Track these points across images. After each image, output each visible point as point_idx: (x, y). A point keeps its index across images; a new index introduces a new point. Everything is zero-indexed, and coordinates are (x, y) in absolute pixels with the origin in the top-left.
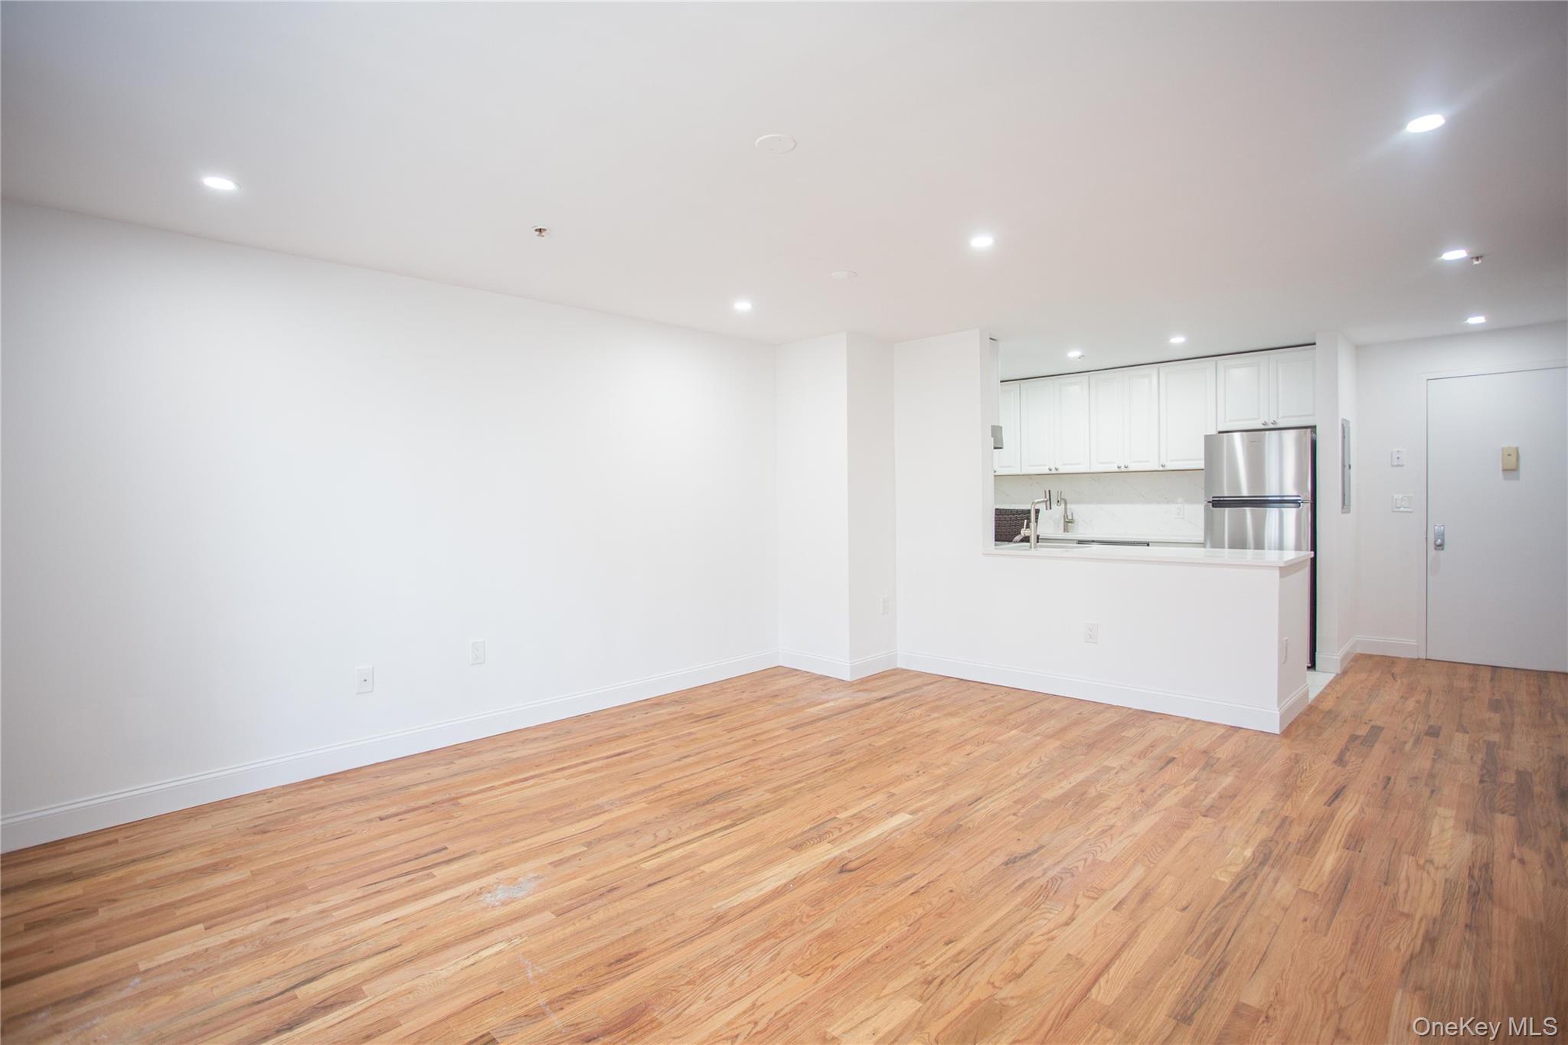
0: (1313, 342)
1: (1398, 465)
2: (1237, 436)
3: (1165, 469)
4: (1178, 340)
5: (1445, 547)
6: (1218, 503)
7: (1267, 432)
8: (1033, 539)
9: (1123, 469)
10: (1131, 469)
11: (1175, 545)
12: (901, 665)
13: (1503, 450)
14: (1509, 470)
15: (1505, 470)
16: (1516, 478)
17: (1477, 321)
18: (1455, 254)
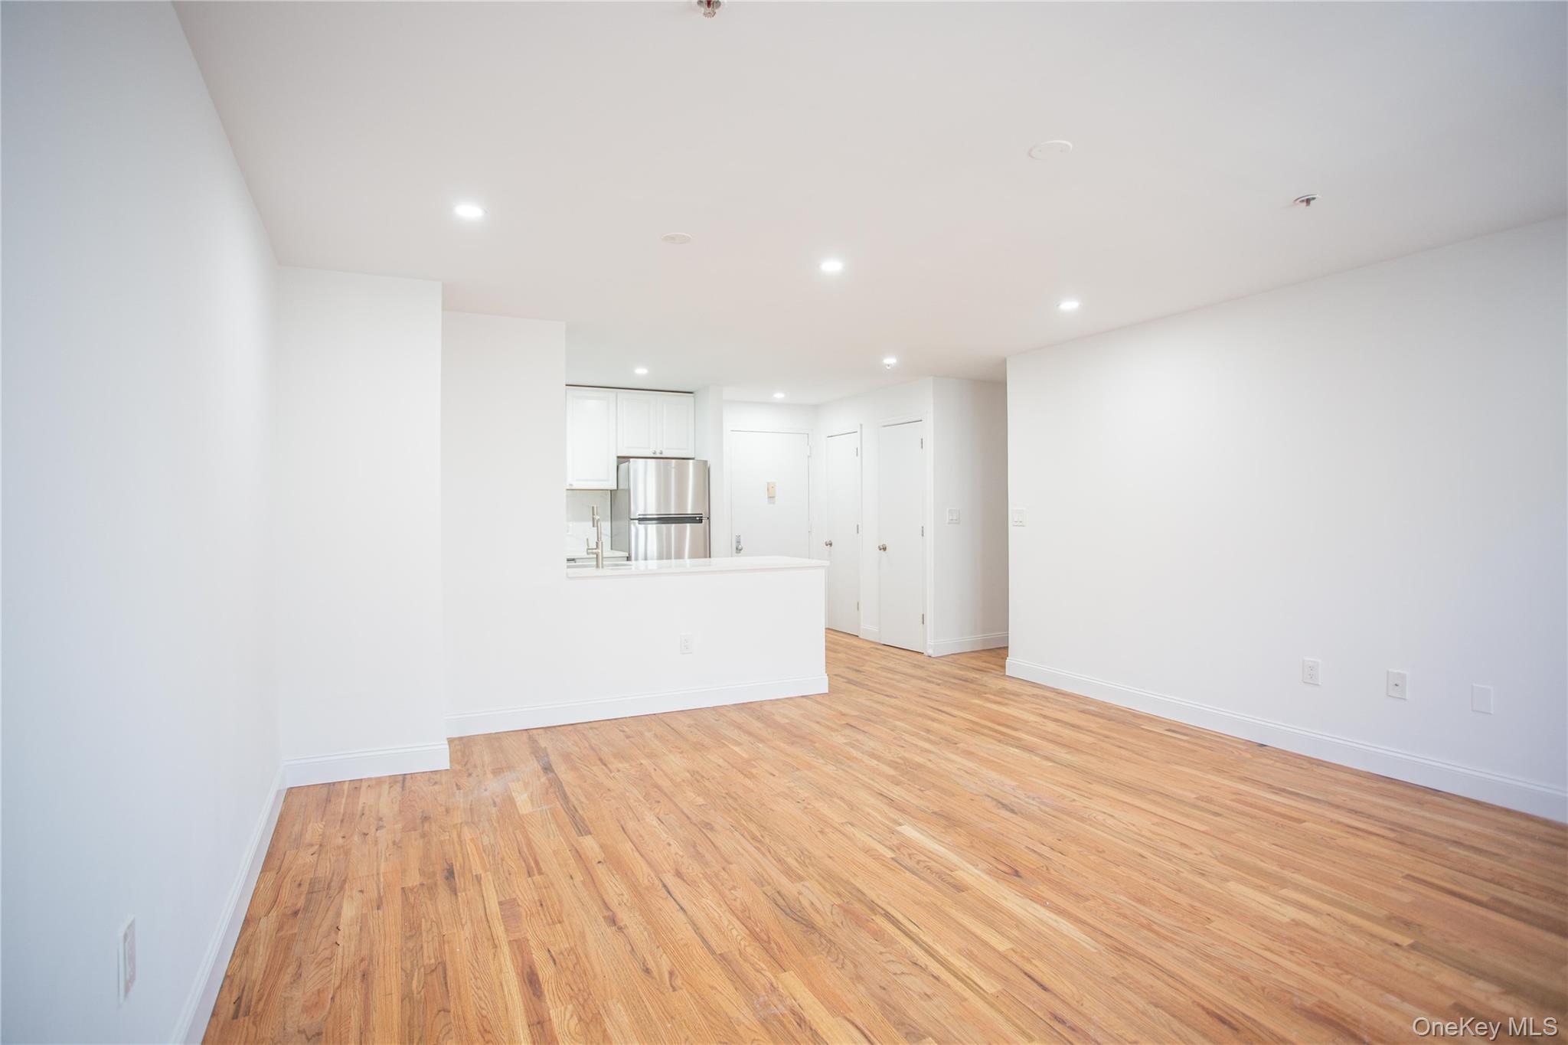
0: (691, 391)
2: (641, 462)
5: (741, 551)
8: (600, 559)
13: (768, 483)
14: (771, 498)
15: (770, 497)
16: (774, 503)
17: (779, 396)
18: (890, 361)
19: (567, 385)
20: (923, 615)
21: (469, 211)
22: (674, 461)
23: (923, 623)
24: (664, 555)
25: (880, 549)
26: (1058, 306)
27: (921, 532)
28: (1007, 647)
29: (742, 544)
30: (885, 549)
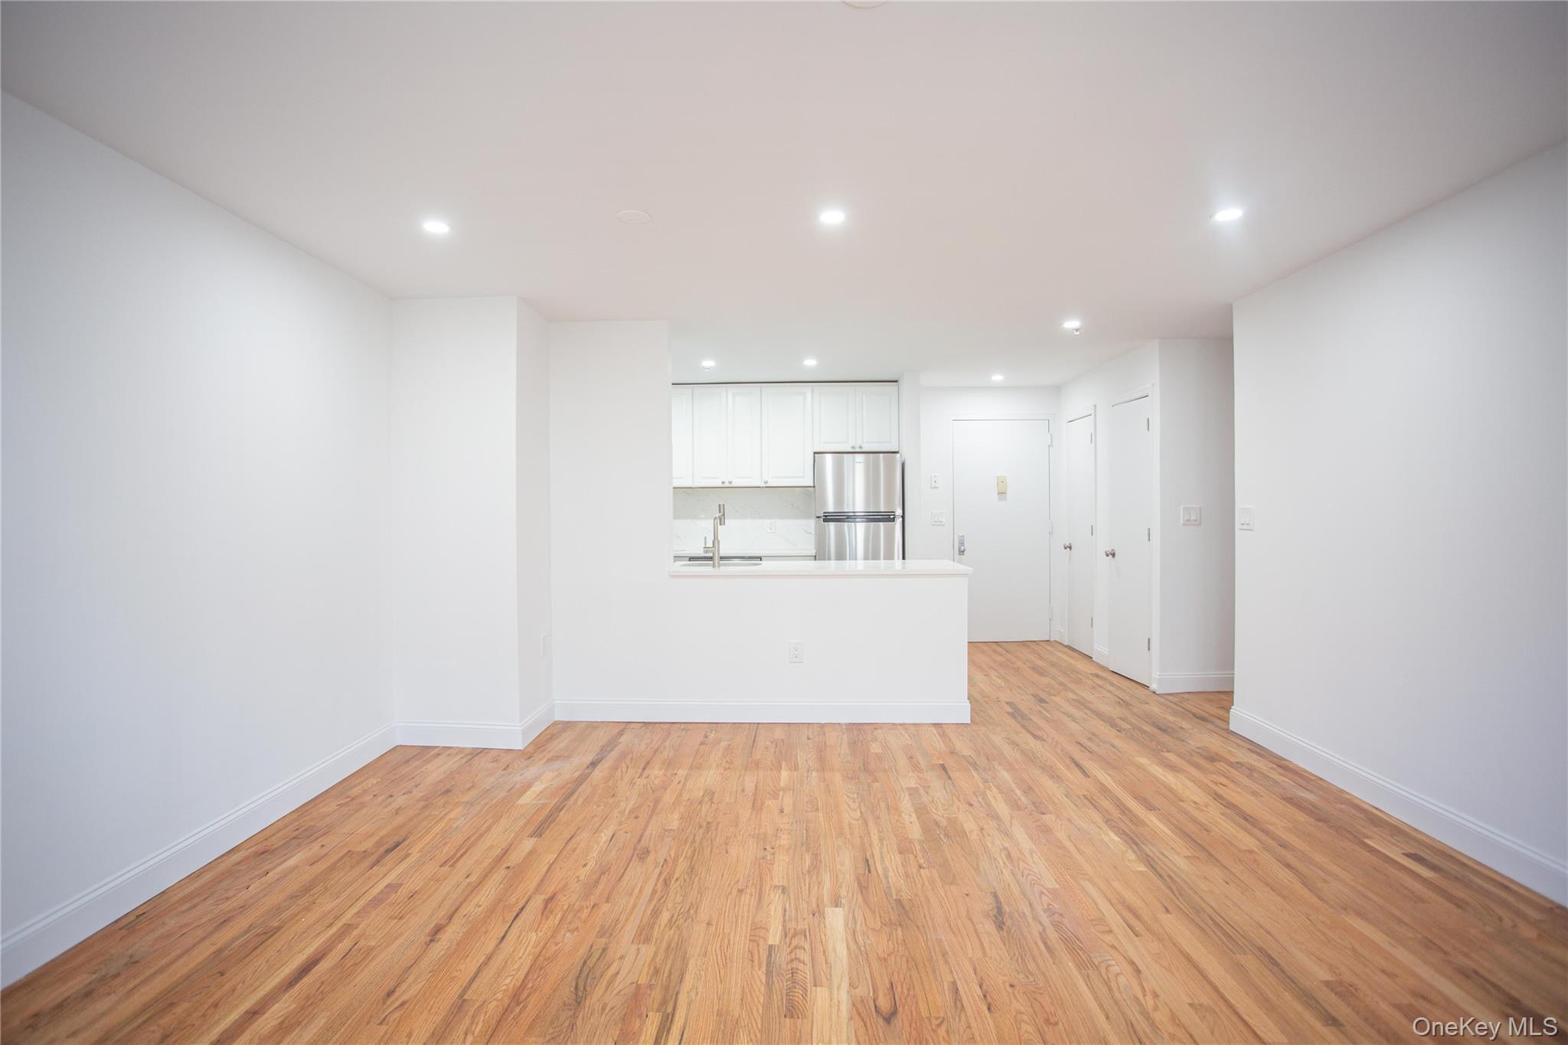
0: (895, 379)
1: (936, 487)
2: (829, 457)
3: (767, 485)
4: (810, 362)
5: (965, 553)
6: (828, 518)
7: (845, 455)
8: (716, 558)
9: (727, 485)
10: (734, 484)
11: (801, 558)
12: (560, 716)
13: (998, 477)
14: (1002, 494)
15: (1000, 493)
16: (1006, 500)
17: (998, 378)
18: (1072, 324)
19: (673, 384)
20: (1149, 639)
21: (436, 227)
22: (881, 455)
23: (1149, 649)
24: (872, 554)
25: (1107, 556)
26: (1210, 217)
27: (1147, 533)
28: (1233, 692)
29: (967, 546)
30: (1113, 555)
